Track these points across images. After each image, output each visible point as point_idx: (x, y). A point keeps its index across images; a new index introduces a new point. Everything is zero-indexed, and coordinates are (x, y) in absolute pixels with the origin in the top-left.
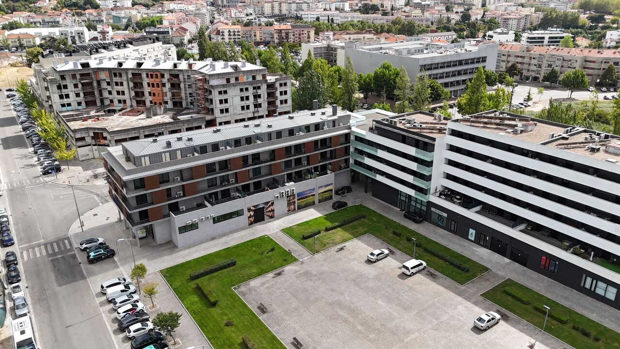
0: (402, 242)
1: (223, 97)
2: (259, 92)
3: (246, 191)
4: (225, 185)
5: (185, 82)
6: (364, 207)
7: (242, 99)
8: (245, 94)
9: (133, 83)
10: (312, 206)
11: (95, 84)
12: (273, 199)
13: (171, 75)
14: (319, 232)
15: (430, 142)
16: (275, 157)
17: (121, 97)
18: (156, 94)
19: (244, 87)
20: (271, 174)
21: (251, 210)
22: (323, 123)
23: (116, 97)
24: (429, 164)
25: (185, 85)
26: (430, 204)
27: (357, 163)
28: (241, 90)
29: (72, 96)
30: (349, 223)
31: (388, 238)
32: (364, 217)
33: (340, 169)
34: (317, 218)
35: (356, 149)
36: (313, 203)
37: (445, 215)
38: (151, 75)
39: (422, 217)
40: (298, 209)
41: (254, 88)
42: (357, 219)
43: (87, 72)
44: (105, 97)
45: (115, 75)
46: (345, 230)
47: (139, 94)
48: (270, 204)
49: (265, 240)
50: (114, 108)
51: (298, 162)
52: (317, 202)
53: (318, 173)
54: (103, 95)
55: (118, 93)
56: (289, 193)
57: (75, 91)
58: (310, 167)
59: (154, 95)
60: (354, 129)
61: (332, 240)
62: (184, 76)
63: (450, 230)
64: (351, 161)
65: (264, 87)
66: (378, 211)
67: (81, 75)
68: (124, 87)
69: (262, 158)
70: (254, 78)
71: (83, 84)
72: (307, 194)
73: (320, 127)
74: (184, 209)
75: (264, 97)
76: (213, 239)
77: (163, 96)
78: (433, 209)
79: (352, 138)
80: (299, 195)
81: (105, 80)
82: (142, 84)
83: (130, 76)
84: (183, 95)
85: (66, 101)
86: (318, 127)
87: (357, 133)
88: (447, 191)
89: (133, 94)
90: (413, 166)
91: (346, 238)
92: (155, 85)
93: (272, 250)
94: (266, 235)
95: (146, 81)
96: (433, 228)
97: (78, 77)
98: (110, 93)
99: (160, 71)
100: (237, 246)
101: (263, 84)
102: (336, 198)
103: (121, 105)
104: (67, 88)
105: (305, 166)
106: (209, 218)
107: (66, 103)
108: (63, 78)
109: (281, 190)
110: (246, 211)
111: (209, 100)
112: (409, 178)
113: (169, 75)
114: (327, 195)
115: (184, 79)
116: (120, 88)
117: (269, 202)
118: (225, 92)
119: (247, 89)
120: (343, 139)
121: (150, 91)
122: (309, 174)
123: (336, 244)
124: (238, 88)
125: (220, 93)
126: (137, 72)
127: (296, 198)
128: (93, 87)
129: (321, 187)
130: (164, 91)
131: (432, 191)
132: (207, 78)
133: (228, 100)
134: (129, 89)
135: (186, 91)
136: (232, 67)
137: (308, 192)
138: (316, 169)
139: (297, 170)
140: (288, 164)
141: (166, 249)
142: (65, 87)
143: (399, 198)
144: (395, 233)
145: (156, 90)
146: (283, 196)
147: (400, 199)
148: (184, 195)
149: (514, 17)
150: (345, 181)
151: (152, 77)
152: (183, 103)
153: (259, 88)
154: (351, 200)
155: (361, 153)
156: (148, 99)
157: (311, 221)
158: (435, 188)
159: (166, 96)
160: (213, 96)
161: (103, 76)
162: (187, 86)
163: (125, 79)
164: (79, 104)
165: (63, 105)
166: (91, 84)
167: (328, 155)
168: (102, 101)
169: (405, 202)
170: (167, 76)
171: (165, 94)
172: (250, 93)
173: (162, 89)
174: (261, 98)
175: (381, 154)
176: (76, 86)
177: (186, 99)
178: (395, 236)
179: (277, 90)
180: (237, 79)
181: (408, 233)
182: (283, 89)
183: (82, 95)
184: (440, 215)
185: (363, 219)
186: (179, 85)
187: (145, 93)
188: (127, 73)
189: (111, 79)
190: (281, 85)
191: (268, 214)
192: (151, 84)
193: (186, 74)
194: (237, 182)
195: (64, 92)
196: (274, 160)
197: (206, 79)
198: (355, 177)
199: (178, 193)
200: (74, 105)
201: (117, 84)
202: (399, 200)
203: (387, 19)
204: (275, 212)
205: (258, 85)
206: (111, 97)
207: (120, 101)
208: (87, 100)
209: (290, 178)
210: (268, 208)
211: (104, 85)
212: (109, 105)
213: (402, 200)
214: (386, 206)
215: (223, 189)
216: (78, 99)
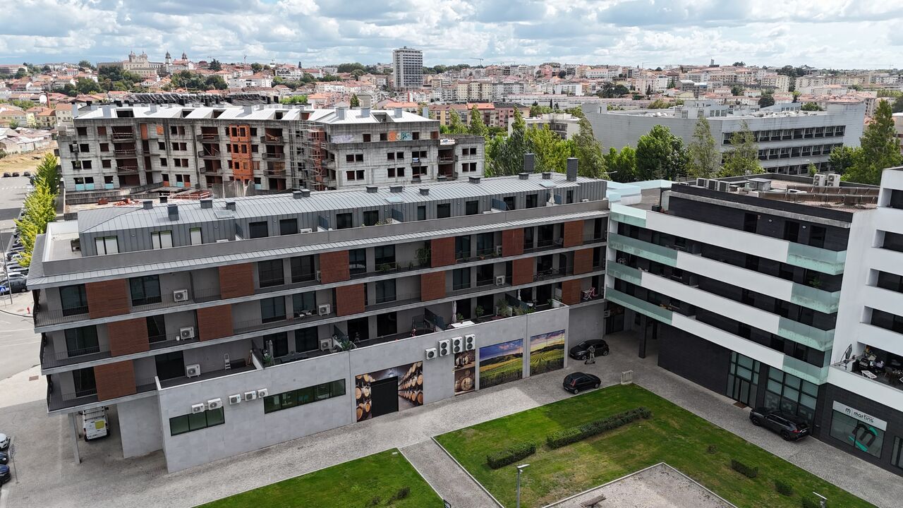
0: (764, 496)
1: (356, 166)
2: (424, 162)
3: (357, 334)
4: (306, 319)
5: (291, 142)
6: (642, 390)
7: (391, 173)
8: (396, 164)
9: (203, 144)
10: (515, 382)
11: (139, 146)
12: (420, 358)
13: (268, 130)
14: (531, 451)
15: (837, 223)
16: (429, 260)
17: (182, 170)
18: (241, 164)
19: (396, 151)
20: (419, 299)
21: (366, 384)
22: (546, 194)
23: (172, 169)
24: (832, 283)
25: (291, 148)
26: (828, 392)
27: (620, 285)
28: (390, 156)
29: (96, 164)
30: (609, 429)
31: (720, 480)
32: (646, 416)
33: (582, 300)
34: (526, 412)
35: (620, 255)
36: (518, 375)
37: (882, 425)
38: (234, 130)
39: (806, 426)
40: (481, 388)
41: (415, 154)
42: (626, 421)
43: (126, 125)
44: (156, 169)
45: (174, 132)
46: (602, 449)
47: (212, 165)
48: (412, 370)
49: (390, 462)
50: (168, 189)
51: (486, 275)
52: (526, 372)
53: (531, 305)
54: (152, 166)
55: (177, 162)
56: (461, 345)
57: (101, 157)
58: (514, 288)
59: (237, 166)
60: (615, 208)
61: (567, 475)
62: (290, 131)
64: (608, 283)
65: (433, 154)
66: (679, 402)
67: (115, 129)
68: (189, 154)
69: (400, 259)
70: (416, 136)
71: (118, 146)
72: (503, 351)
73: (539, 202)
74: (198, 373)
75: (432, 172)
76: (263, 452)
77: (252, 168)
78: (838, 406)
79: (612, 229)
80: (484, 352)
81: (157, 139)
82: (217, 147)
83: (199, 132)
84: (287, 167)
85: (84, 173)
86: (532, 200)
87: (625, 216)
88: (872, 358)
89: (202, 164)
90: (782, 289)
91: (602, 471)
92: (240, 149)
93: (404, 494)
94: (395, 450)
95: (224, 141)
96: (840, 457)
97: (109, 132)
98: (164, 162)
99: (250, 123)
100: (314, 478)
101: (432, 148)
102: (571, 367)
103: (181, 185)
104: (88, 151)
105: (501, 286)
106: (254, 397)
107: (84, 177)
108: (82, 131)
109: (440, 336)
110: (351, 387)
111: (330, 173)
112: (769, 322)
113: (264, 130)
114: (551, 357)
115: (290, 136)
116: (180, 154)
117: (411, 365)
118: (360, 158)
119: (401, 156)
120: (590, 231)
121: (230, 159)
122: (511, 304)
123: (578, 488)
124: (383, 153)
125: (350, 158)
126: (210, 125)
127: (478, 360)
128: (134, 153)
129: (538, 337)
130: (254, 160)
131: (837, 355)
132: (328, 131)
133: (365, 173)
134: (196, 156)
135: (292, 158)
136: (377, 116)
137: (506, 347)
138: (526, 295)
139: (481, 294)
140: (461, 279)
141: (138, 474)
142: (85, 148)
143: (733, 371)
144: (737, 467)
145: (242, 158)
146: (444, 352)
147: (736, 376)
148: (197, 339)
149: (847, 101)
150: (592, 328)
151: (235, 134)
152: (287, 182)
153: (424, 154)
154: (608, 372)
155: (634, 262)
156: (227, 172)
157: (510, 418)
158: (845, 349)
159: (258, 169)
160: (336, 163)
161: (154, 132)
162: (295, 150)
163: (190, 137)
164: (108, 180)
165: (78, 181)
166: (131, 146)
167: (556, 265)
168: (149, 176)
169: (751, 382)
170: (261, 132)
171: (254, 165)
172: (407, 163)
173: (250, 155)
174: (426, 174)
175: (685, 261)
176: (104, 147)
177: (293, 175)
178: (738, 475)
179: (457, 161)
180: (383, 137)
181: (773, 467)
182: (469, 159)
183: (114, 164)
184: (860, 425)
185: (644, 422)
186: (281, 148)
187: (222, 163)
188: (193, 127)
189: (167, 138)
190: (465, 152)
191: (407, 394)
192: (232, 147)
193: (294, 129)
194: (335, 312)
195: (83, 156)
196: (428, 264)
197: (326, 133)
198: (616, 320)
199: (182, 330)
200: (99, 182)
201: (176, 147)
202: (731, 378)
203: (642, 104)
204: (424, 391)
205: (423, 149)
206: (165, 170)
207: (179, 178)
208: (123, 173)
209: (464, 311)
210: (407, 380)
211: (155, 149)
212: (160, 185)
213: (741, 379)
214: (697, 392)
215: (298, 327)
216: (107, 171)
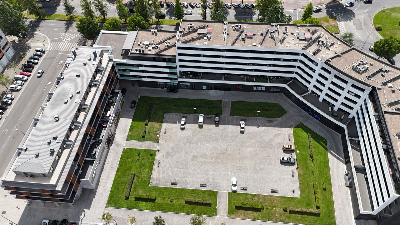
0: (182, 108)
10: (121, 114)
21: (106, 143)
32: (152, 104)
33: (117, 83)
35: (120, 69)
37: (189, 84)
39: (177, 89)
40: (117, 121)
48: (110, 132)
49: (127, 151)
52: (121, 110)
61: (156, 128)
63: (193, 89)
64: (119, 76)
72: (117, 111)
74: (81, 171)
78: (181, 84)
79: (115, 65)
87: (119, 62)
90: (167, 70)
94: (124, 148)
96: (184, 91)
100: (120, 165)
106: (98, 165)
110: (105, 146)
112: (166, 76)
114: (122, 103)
120: (113, 68)
127: (115, 117)
129: (119, 102)
131: (178, 77)
139: (106, 104)
146: (112, 123)
147: (159, 84)
148: (79, 166)
154: (133, 97)
155: (125, 70)
167: (111, 83)
169: (163, 84)
175: (141, 68)
178: (176, 107)
181: (178, 101)
184: (185, 85)
185: (154, 106)
191: (111, 136)
194: (91, 136)
